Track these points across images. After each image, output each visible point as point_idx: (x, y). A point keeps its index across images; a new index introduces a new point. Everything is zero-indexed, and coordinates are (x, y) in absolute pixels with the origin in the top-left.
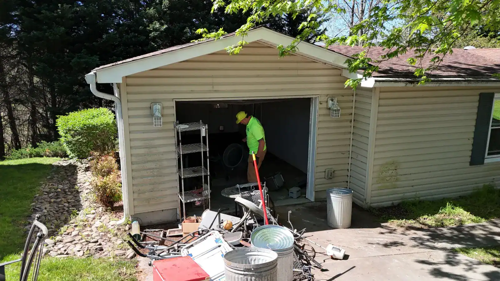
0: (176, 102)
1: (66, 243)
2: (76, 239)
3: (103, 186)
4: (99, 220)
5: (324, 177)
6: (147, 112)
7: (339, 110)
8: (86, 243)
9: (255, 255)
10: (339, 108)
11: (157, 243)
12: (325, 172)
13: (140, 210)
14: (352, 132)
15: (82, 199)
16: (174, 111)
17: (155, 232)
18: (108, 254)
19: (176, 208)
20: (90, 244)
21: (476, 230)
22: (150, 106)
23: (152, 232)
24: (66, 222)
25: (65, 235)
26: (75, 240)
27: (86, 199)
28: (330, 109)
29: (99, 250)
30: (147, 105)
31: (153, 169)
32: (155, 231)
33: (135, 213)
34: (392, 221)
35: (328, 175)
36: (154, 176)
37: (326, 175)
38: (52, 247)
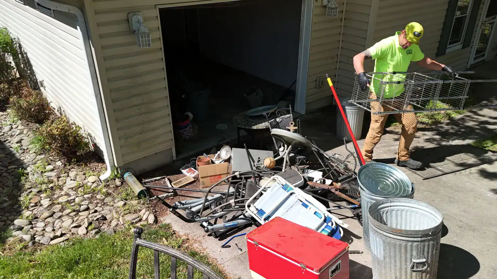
0: (160, 9)
1: (46, 219)
2: (55, 211)
3: (62, 134)
4: (69, 179)
5: (315, 86)
6: (123, 27)
7: (337, 8)
8: (74, 213)
9: (388, 207)
10: (337, 6)
11: (171, 195)
12: (316, 81)
13: (130, 158)
14: (342, 33)
15: (15, 152)
16: (157, 23)
17: (157, 182)
18: (119, 222)
19: (171, 148)
20: (80, 214)
21: (468, 122)
22: (127, 18)
23: (152, 181)
24: (19, 188)
25: (32, 207)
26: (54, 213)
27: (23, 151)
28: (325, 7)
29: (102, 220)
30: (122, 16)
31: (140, 104)
32: (156, 180)
33: (125, 163)
34: (395, 125)
35: (319, 84)
36: (141, 114)
37: (317, 84)
38: (31, 230)
